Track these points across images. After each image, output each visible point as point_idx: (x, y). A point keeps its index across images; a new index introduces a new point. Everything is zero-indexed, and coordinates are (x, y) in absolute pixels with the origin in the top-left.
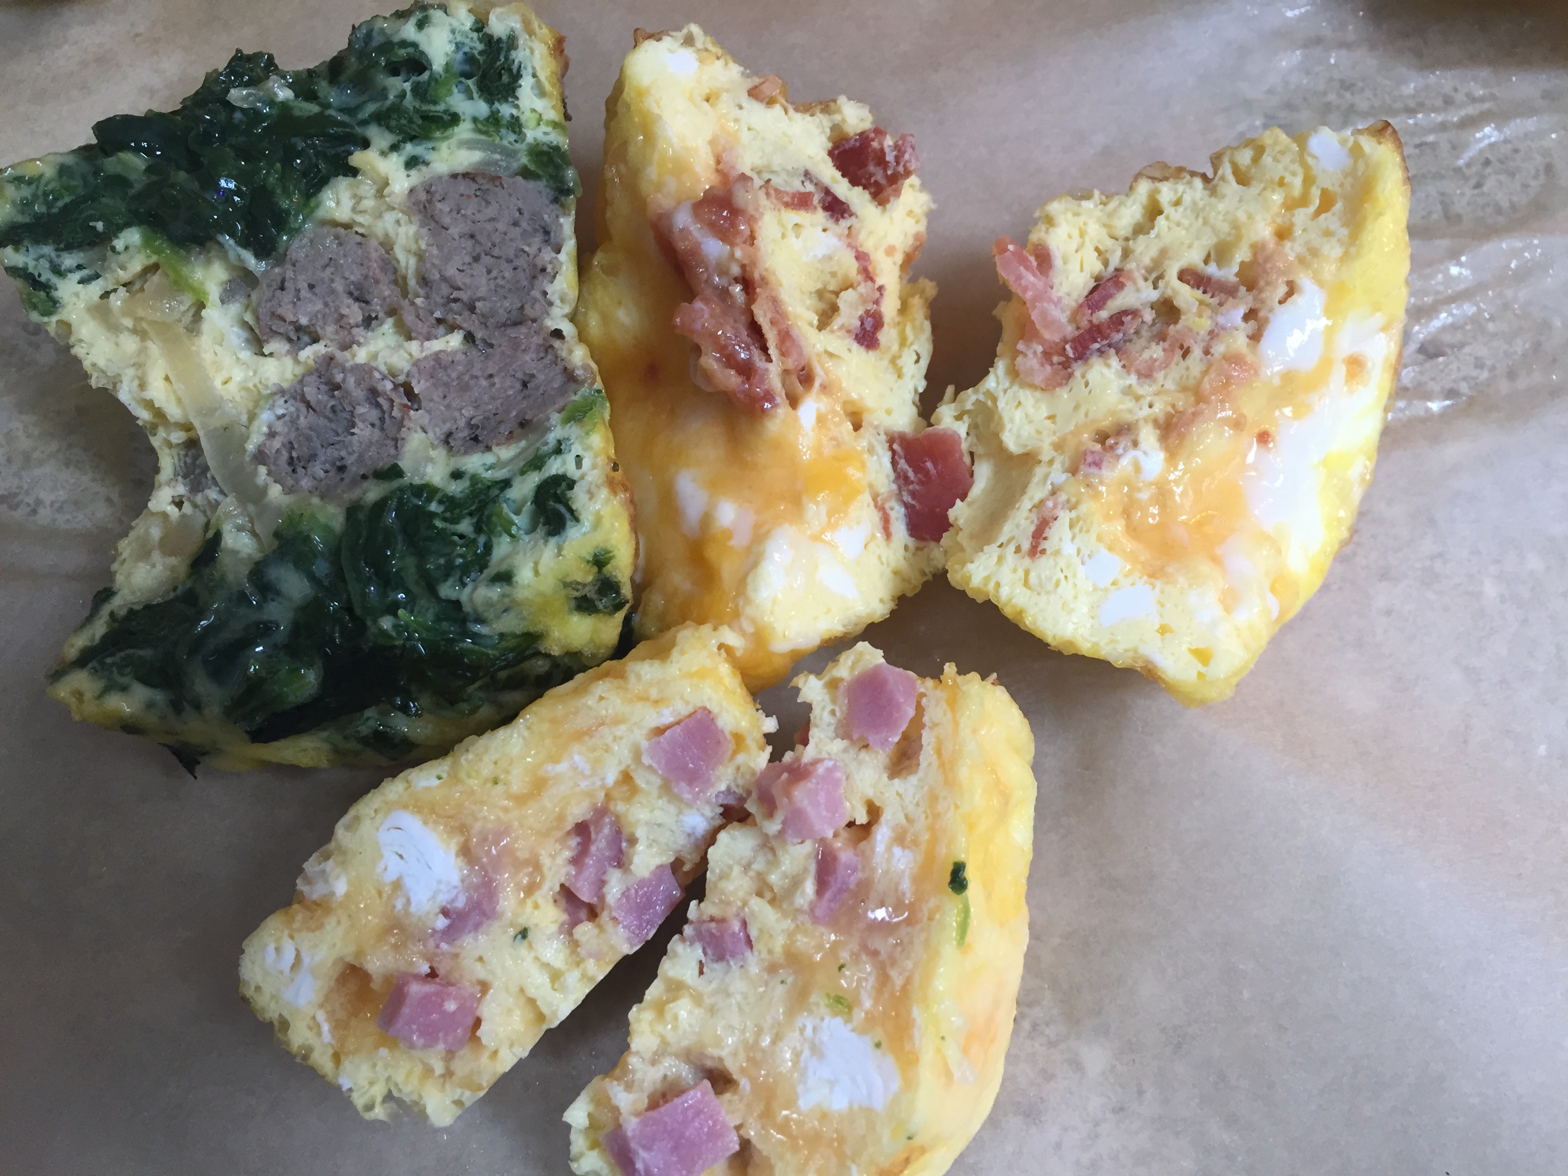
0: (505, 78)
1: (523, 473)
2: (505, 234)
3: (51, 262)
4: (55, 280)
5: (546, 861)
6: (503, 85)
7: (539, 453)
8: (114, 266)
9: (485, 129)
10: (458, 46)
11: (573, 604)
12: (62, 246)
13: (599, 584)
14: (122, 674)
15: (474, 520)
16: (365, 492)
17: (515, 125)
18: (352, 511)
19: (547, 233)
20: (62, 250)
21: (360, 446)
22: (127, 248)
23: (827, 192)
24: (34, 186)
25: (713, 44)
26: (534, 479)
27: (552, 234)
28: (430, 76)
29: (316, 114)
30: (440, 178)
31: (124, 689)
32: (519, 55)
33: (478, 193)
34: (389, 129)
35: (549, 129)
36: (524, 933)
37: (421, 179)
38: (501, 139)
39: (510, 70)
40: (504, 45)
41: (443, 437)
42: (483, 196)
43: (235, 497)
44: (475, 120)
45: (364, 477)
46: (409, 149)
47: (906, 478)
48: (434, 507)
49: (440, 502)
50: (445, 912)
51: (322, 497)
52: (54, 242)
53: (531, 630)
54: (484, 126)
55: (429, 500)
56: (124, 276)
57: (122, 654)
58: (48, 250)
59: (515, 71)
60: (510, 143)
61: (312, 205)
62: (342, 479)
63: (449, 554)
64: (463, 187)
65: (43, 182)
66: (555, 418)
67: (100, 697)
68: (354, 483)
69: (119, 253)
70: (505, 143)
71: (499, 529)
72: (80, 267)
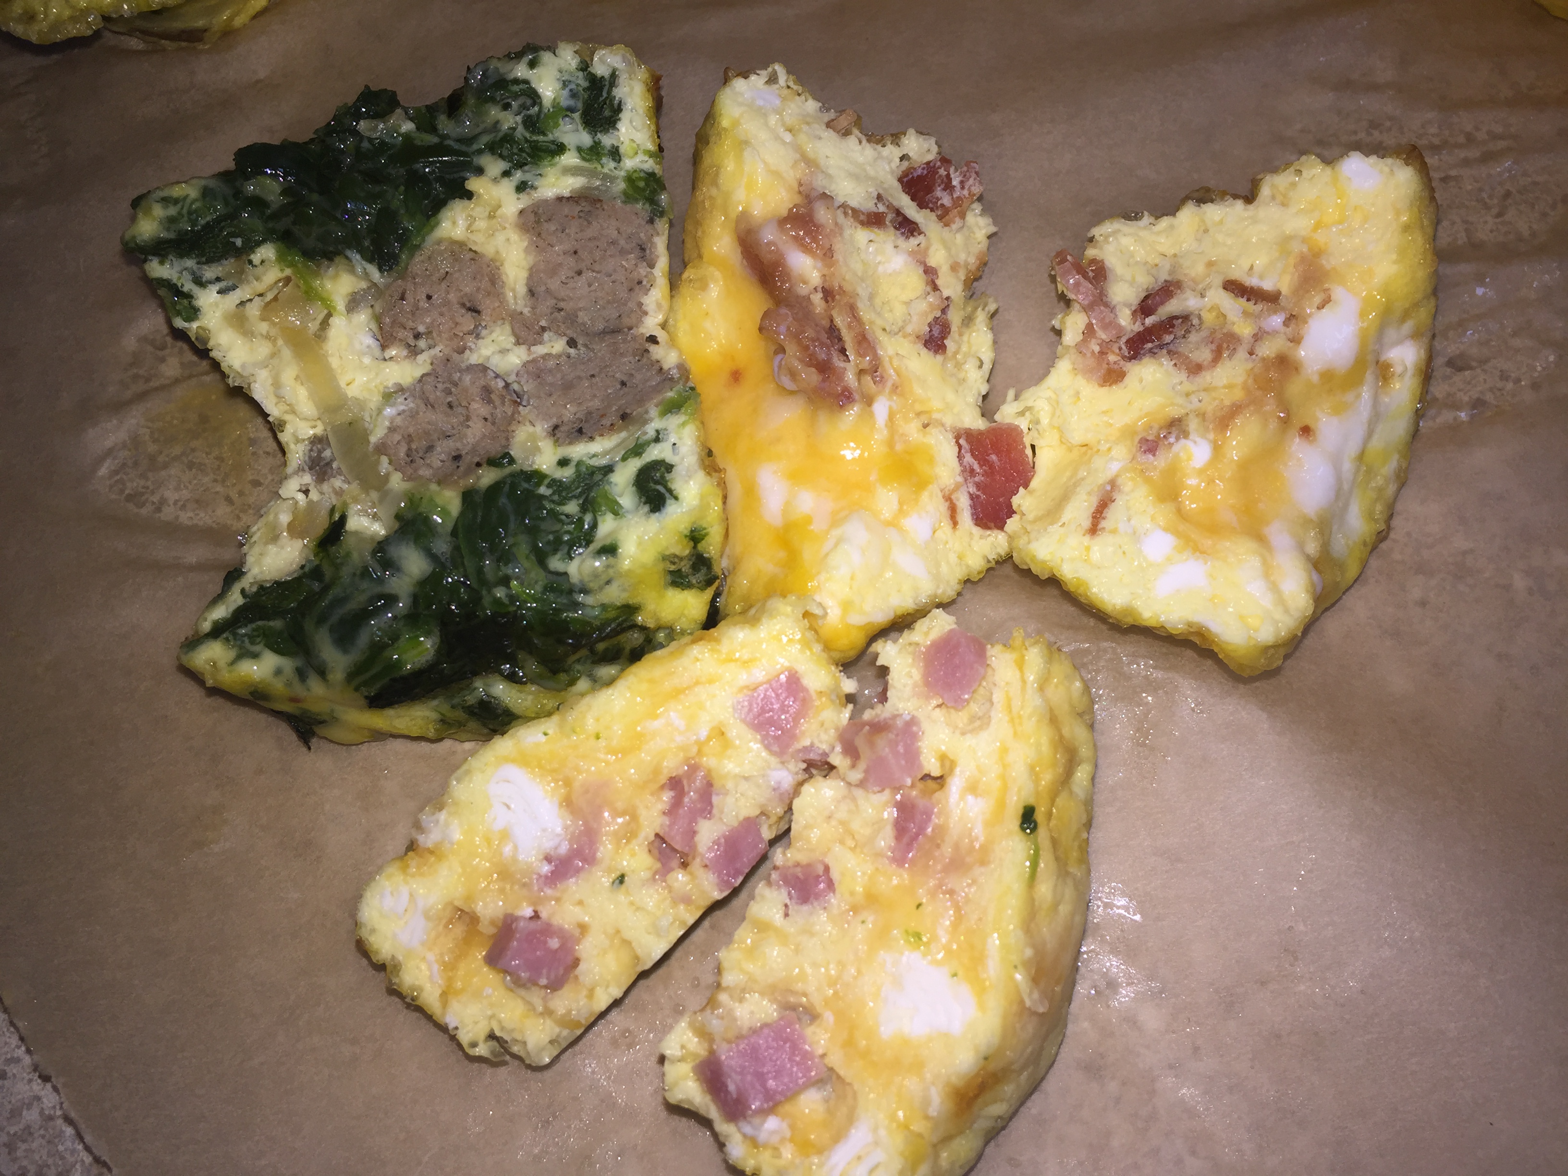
0: (607, 113)
1: (624, 459)
2: (605, 251)
3: (193, 273)
4: (196, 290)
5: (643, 813)
6: (606, 118)
7: (639, 442)
8: (251, 278)
9: (588, 157)
10: (565, 84)
11: (669, 578)
12: (204, 259)
13: (694, 559)
14: (253, 643)
15: (581, 502)
16: (479, 478)
17: (615, 154)
18: (468, 496)
19: (643, 249)
20: (204, 263)
21: (474, 438)
22: (263, 262)
23: (898, 212)
24: (179, 206)
25: (795, 83)
26: (634, 465)
27: (648, 252)
28: (540, 111)
29: (436, 144)
30: (546, 201)
31: (255, 656)
32: (619, 92)
33: (581, 214)
34: (501, 156)
35: (646, 158)
36: (621, 879)
37: (530, 202)
38: (603, 167)
39: (612, 105)
40: (607, 83)
41: (550, 429)
42: (587, 217)
43: (359, 484)
44: (579, 149)
45: (479, 465)
46: (518, 175)
47: (972, 472)
48: (543, 490)
49: (549, 486)
50: (548, 859)
51: (439, 483)
52: (197, 256)
53: (631, 602)
54: (588, 155)
55: (539, 484)
56: (260, 287)
57: (254, 626)
58: (190, 263)
59: (616, 106)
60: (610, 170)
61: (432, 223)
62: (458, 467)
63: (557, 531)
64: (566, 209)
65: (188, 201)
66: (654, 412)
67: (233, 663)
68: (468, 472)
69: (256, 266)
70: (606, 170)
71: (603, 508)
72: (218, 279)
